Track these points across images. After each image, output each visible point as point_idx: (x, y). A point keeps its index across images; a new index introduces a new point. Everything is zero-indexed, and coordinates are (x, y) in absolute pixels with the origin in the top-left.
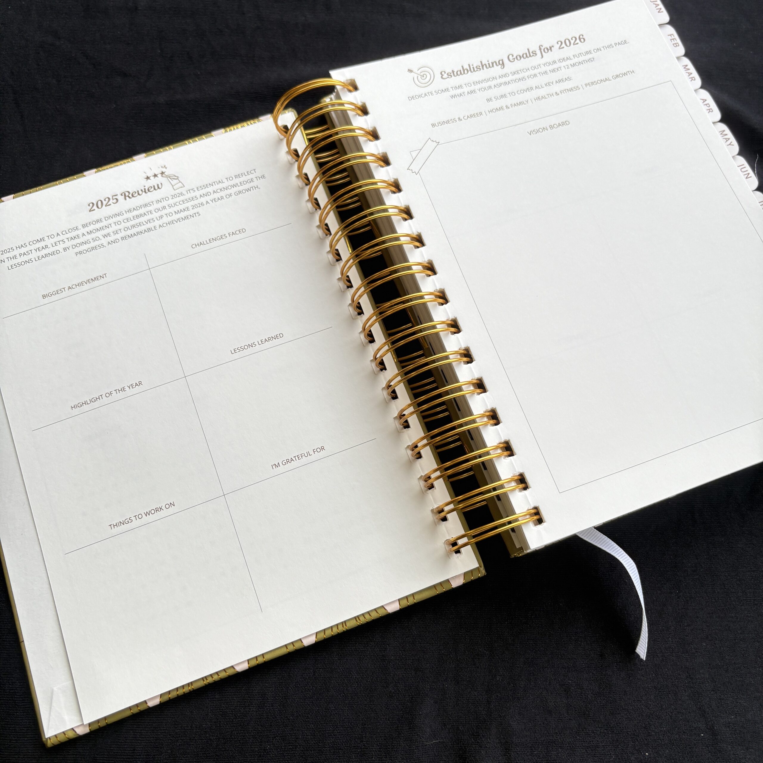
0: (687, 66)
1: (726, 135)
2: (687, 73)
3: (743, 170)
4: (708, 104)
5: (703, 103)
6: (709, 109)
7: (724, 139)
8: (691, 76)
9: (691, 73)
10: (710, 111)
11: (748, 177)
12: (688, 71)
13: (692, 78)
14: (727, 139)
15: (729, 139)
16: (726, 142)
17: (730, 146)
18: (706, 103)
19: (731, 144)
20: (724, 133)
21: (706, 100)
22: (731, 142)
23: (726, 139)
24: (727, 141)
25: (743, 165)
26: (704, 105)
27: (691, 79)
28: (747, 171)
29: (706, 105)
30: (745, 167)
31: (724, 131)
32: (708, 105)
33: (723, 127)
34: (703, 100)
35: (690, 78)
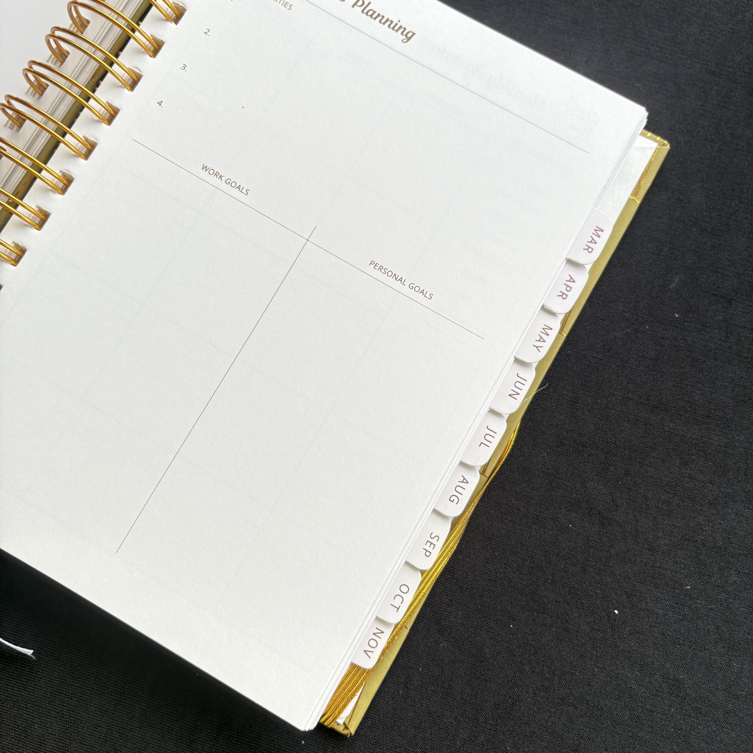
0: (602, 230)
1: (548, 335)
2: (591, 237)
3: (518, 385)
4: (571, 288)
5: (567, 281)
6: (564, 294)
7: (539, 335)
8: (591, 245)
9: (595, 243)
11: (515, 396)
12: (595, 238)
13: (589, 247)
14: (542, 340)
15: (545, 341)
16: (537, 341)
17: (536, 348)
19: (540, 348)
20: (548, 331)
21: (573, 281)
23: (541, 338)
25: (525, 379)
26: (565, 284)
27: (587, 247)
28: (520, 389)
29: (567, 286)
30: (523, 384)
31: (551, 329)
32: (568, 289)
33: (556, 324)
34: (571, 278)
35: (586, 245)
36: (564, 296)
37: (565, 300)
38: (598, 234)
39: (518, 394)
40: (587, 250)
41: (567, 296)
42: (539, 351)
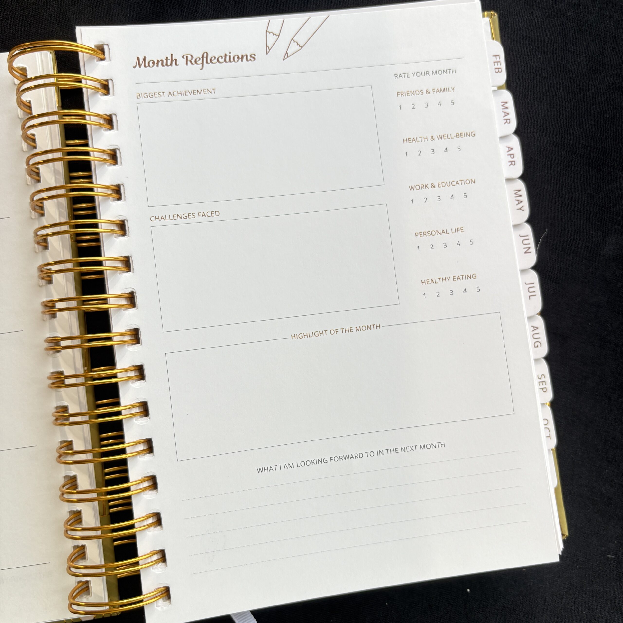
0: (507, 103)
1: (521, 196)
2: (503, 112)
3: (525, 242)
4: (513, 154)
5: (508, 152)
6: (512, 162)
7: (516, 200)
8: (507, 117)
9: (508, 114)
10: (512, 163)
11: (528, 251)
12: (506, 111)
13: (507, 120)
14: (520, 202)
15: (522, 202)
16: (517, 205)
17: (520, 210)
18: (511, 152)
19: (521, 209)
20: (520, 193)
21: (512, 149)
22: (523, 206)
23: (518, 201)
24: (519, 203)
25: (528, 236)
26: (508, 155)
27: (505, 121)
28: (529, 244)
29: (510, 155)
30: (528, 239)
31: (520, 190)
32: (512, 156)
33: (521, 185)
34: (509, 148)
36: (513, 163)
37: (515, 165)
38: (505, 107)
39: (529, 248)
40: (507, 123)
41: (514, 161)
42: (523, 210)
